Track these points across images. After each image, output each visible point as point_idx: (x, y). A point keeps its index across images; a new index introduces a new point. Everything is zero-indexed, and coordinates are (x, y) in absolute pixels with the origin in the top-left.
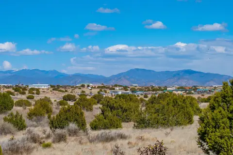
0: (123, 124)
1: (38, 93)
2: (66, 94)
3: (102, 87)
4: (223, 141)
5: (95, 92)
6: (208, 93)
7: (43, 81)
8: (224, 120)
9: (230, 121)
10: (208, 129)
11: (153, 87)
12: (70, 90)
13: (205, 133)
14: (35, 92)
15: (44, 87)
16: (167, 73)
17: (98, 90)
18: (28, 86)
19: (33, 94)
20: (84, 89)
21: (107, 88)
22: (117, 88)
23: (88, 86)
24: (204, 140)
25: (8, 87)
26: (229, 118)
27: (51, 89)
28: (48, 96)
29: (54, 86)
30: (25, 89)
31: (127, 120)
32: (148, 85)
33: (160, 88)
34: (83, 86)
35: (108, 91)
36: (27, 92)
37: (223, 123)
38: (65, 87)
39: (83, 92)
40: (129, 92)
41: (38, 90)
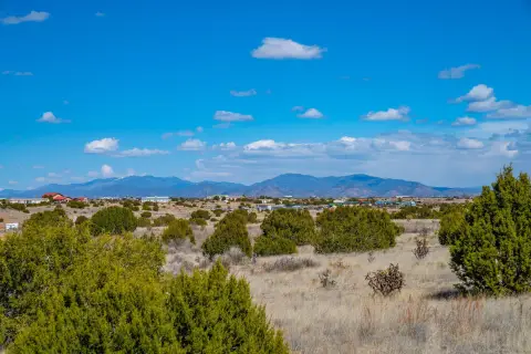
0: (299, 249)
1: (156, 209)
2: (195, 209)
3: (244, 200)
4: (488, 262)
5: (235, 206)
6: (391, 207)
7: (160, 193)
8: (488, 235)
9: (497, 237)
10: (466, 247)
11: (313, 199)
12: (199, 204)
13: (462, 253)
14: (152, 207)
15: (163, 200)
16: (331, 179)
17: (239, 204)
18: (140, 199)
19: (149, 209)
20: (219, 203)
21: (250, 201)
22: (265, 201)
23: (224, 199)
24: (460, 263)
25: (114, 201)
26: (494, 232)
27: (173, 203)
28: (170, 212)
29: (177, 200)
30: (137, 204)
31: (301, 243)
32: (307, 196)
33: (322, 200)
34: (217, 198)
35: (253, 205)
36: (140, 207)
37: (487, 239)
38: (192, 200)
39: (218, 207)
40: (282, 206)
41: (155, 204)
